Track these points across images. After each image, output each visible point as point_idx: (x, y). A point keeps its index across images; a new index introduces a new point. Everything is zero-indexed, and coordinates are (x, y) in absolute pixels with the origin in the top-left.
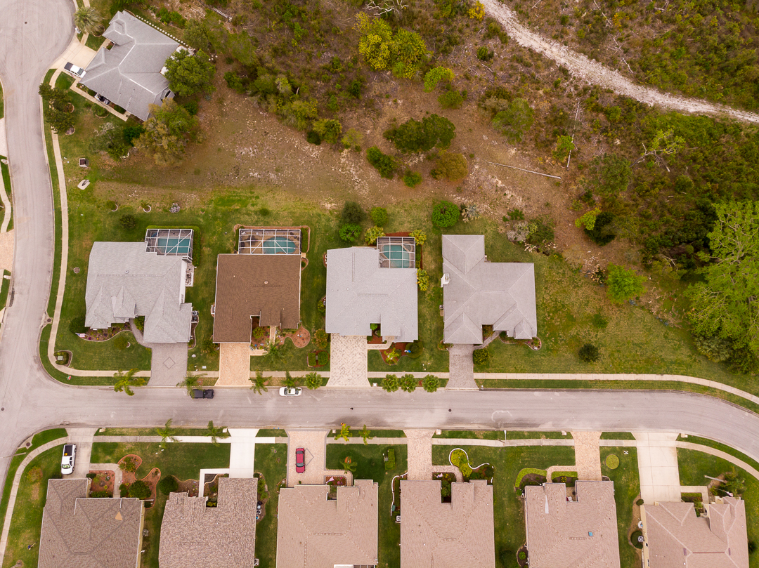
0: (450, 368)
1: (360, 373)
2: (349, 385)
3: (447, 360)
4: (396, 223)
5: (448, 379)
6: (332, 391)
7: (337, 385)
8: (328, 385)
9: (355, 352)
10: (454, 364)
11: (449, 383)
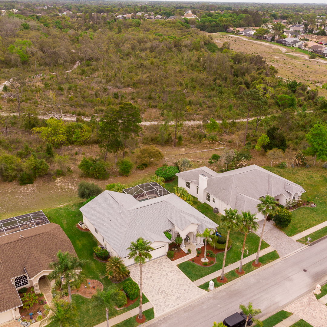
0: (267, 243)
1: (185, 287)
2: (182, 303)
8: (156, 315)
9: (164, 273)
10: (268, 238)
11: (279, 253)
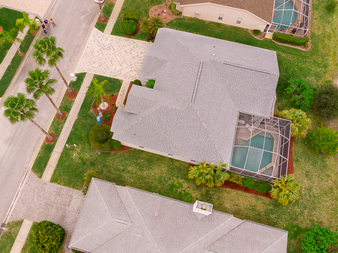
0: (56, 185)
2: (86, 50)
3: (69, 184)
4: (309, 167)
5: (40, 177)
6: (87, 32)
7: (91, 38)
8: (95, 30)
10: (59, 194)
11: (35, 177)
